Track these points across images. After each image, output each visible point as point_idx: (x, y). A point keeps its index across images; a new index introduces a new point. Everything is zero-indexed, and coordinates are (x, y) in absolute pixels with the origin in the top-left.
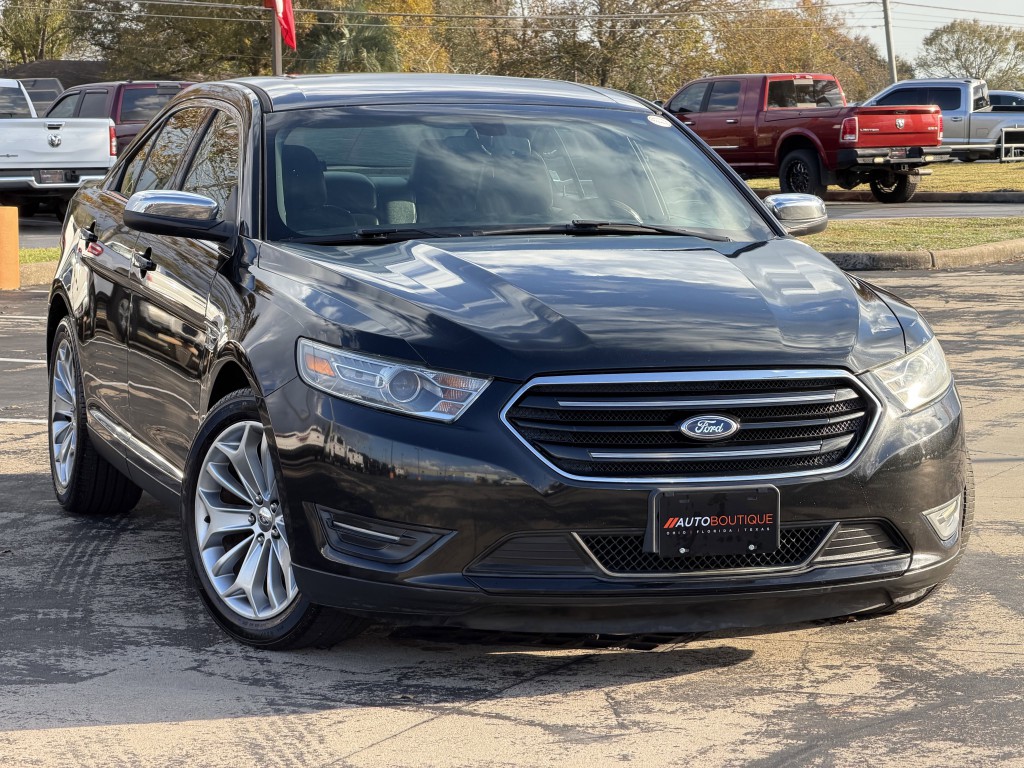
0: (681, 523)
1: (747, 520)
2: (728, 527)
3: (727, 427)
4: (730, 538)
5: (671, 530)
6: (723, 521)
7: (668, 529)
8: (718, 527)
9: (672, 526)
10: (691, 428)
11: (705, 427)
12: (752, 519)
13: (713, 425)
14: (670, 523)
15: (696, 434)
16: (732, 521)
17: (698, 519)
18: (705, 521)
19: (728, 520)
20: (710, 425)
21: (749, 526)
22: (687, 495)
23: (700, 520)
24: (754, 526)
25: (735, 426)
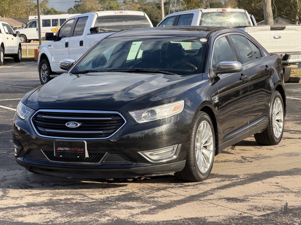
0: (61, 149)
1: (77, 149)
2: (73, 151)
3: (77, 125)
4: (73, 154)
5: (59, 151)
6: (72, 149)
7: (58, 150)
8: (70, 151)
9: (59, 150)
10: (68, 124)
11: (71, 125)
12: (79, 149)
13: (73, 124)
14: (58, 149)
15: (69, 126)
16: (74, 150)
17: (65, 148)
18: (67, 149)
19: (73, 149)
20: (72, 124)
21: (78, 151)
22: (63, 142)
23: (66, 149)
24: (79, 151)
25: (79, 125)
